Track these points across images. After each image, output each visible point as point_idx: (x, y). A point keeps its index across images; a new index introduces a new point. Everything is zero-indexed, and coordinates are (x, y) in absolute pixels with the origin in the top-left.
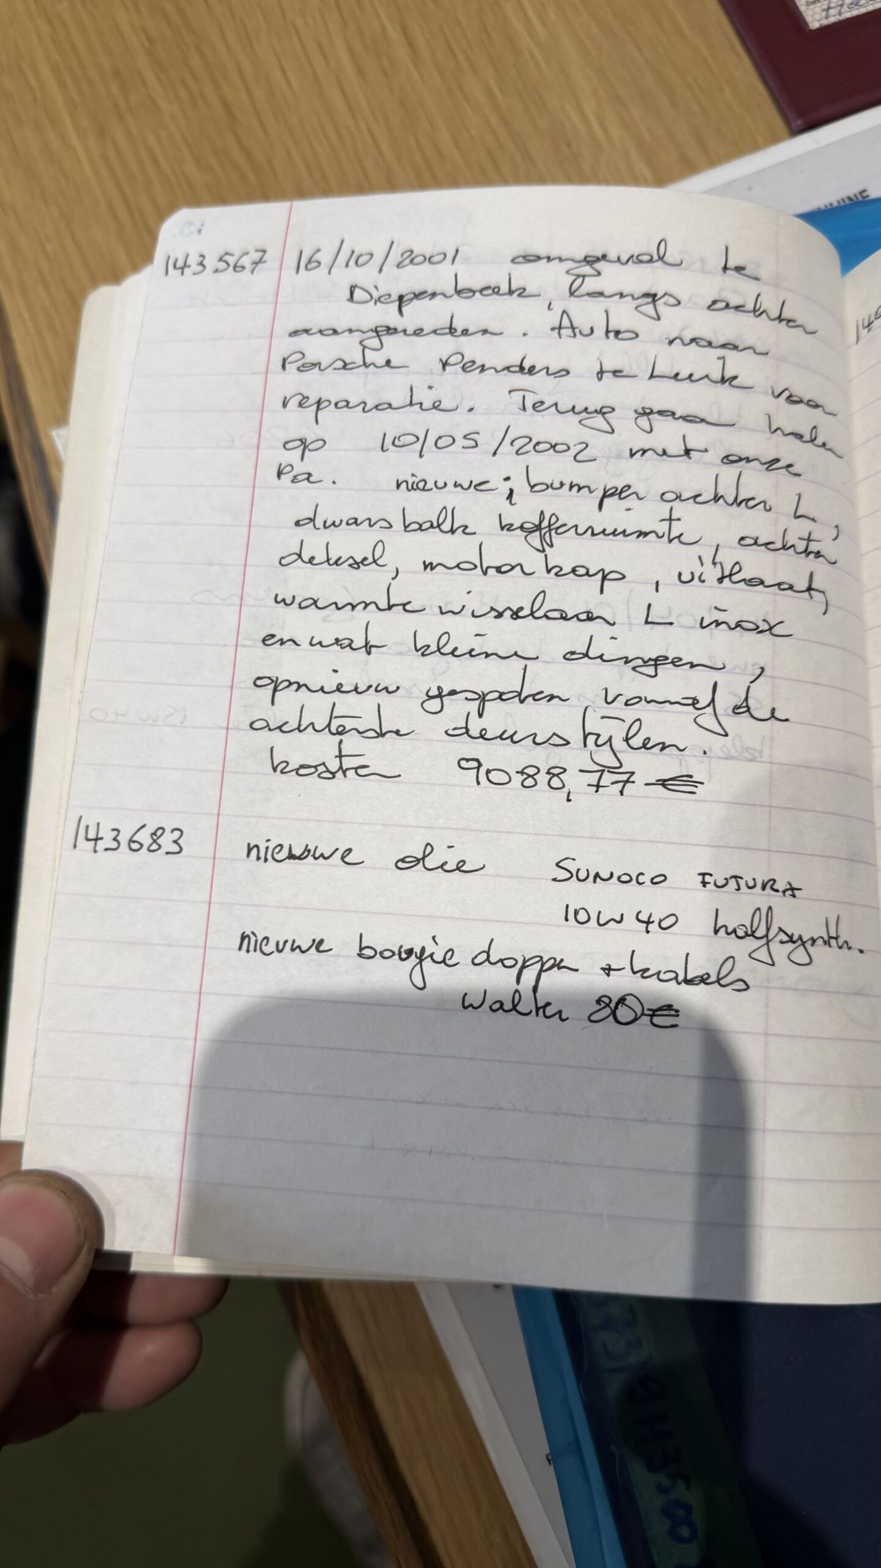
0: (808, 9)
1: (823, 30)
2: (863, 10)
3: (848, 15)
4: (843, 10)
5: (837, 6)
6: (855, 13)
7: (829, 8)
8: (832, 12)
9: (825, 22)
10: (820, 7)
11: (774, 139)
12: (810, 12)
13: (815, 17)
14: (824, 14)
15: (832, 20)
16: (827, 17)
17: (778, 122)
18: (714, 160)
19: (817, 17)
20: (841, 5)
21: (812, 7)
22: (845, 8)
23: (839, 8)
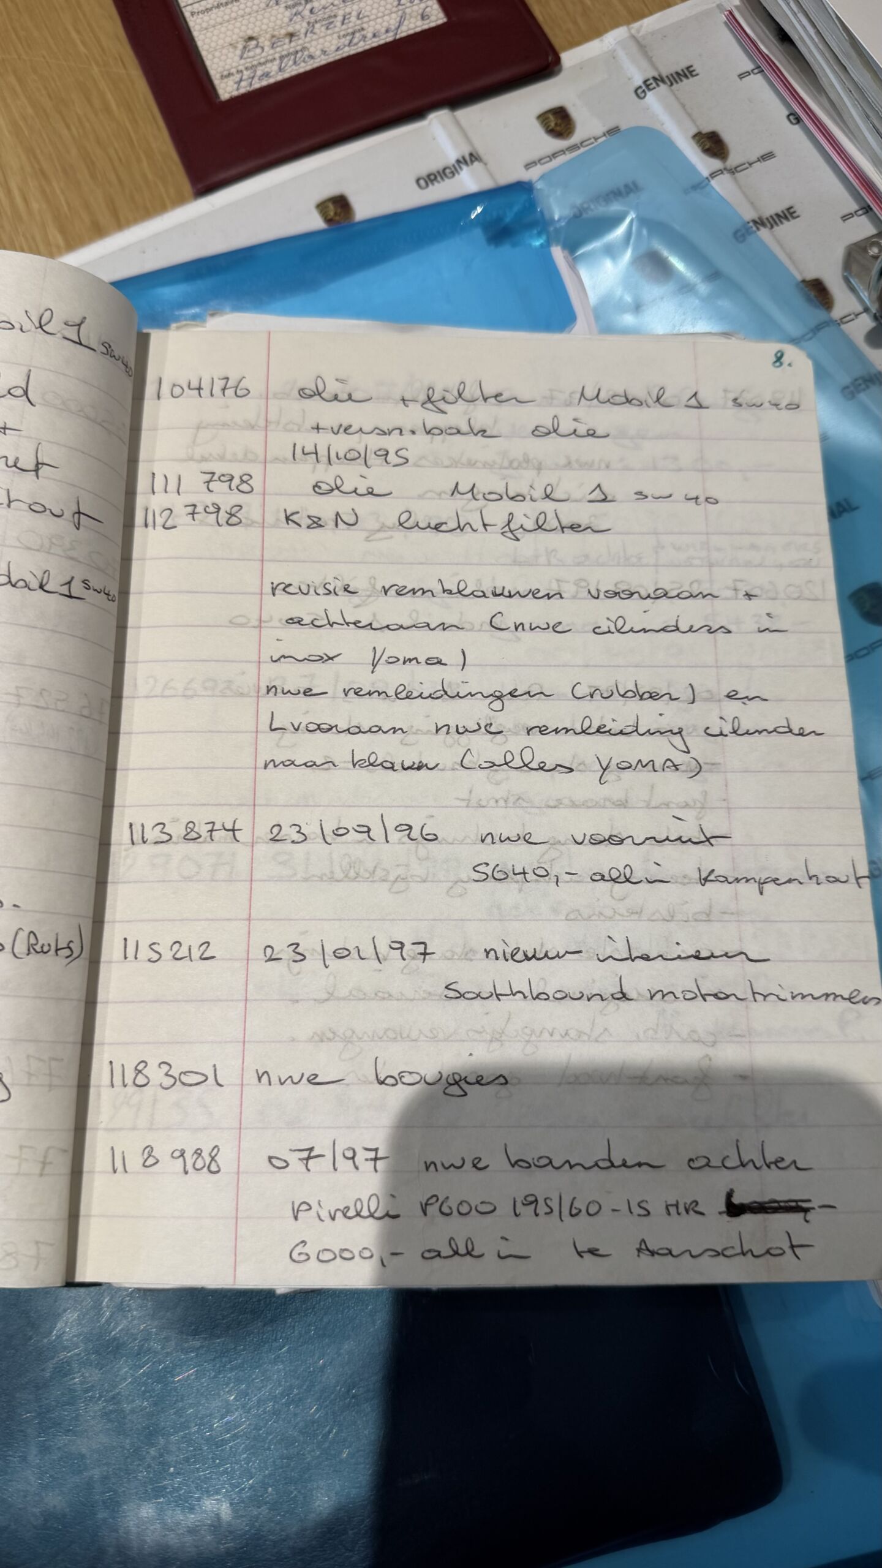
0: (221, 83)
1: (235, 101)
2: (272, 81)
3: (257, 85)
4: (253, 82)
5: (249, 78)
6: (264, 83)
7: (241, 80)
8: (243, 84)
9: (235, 93)
10: (233, 80)
11: (180, 201)
12: (223, 85)
13: (226, 90)
14: (236, 86)
15: (242, 91)
16: (238, 89)
17: (186, 186)
18: (120, 224)
19: (229, 89)
20: (253, 78)
21: (226, 80)
22: (256, 79)
23: (250, 80)
